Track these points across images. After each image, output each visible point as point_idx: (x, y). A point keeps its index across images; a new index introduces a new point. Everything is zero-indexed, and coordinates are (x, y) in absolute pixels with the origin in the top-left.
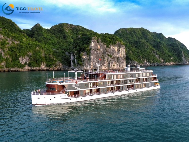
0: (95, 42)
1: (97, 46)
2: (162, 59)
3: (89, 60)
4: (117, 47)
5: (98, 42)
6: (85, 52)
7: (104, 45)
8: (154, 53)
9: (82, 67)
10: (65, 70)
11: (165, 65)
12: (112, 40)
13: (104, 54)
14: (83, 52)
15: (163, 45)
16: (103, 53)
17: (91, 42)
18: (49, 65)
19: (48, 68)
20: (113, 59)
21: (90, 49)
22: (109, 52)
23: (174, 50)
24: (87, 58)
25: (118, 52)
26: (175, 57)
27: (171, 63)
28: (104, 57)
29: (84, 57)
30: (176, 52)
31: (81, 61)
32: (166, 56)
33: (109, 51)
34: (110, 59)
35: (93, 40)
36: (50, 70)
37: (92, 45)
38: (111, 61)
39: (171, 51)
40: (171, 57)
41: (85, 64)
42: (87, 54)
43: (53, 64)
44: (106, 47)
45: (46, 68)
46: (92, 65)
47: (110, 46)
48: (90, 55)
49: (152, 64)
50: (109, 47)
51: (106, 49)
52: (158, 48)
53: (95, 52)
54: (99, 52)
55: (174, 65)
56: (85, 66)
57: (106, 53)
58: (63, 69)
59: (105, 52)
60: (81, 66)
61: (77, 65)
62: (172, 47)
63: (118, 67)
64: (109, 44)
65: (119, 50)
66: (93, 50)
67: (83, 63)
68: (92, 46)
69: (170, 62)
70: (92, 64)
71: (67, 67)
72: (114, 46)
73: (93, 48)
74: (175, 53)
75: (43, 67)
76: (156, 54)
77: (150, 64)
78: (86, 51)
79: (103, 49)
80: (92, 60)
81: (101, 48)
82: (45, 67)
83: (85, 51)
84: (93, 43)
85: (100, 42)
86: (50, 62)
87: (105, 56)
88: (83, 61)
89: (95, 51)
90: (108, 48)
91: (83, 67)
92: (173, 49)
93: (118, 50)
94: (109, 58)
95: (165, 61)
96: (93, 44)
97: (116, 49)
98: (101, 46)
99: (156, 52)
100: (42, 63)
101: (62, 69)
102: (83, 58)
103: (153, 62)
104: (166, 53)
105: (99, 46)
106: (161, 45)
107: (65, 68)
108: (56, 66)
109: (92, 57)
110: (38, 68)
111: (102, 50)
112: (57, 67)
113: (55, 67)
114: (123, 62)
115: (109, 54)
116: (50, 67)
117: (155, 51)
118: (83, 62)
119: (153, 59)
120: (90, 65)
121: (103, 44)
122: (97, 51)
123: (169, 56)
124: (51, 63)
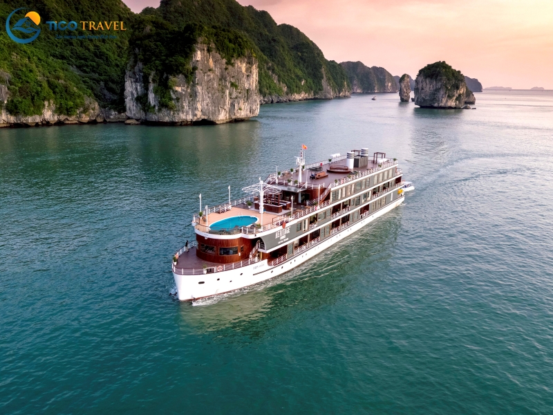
0: (204, 50)
1: (208, 61)
2: (284, 85)
3: (193, 95)
4: (245, 65)
5: (209, 51)
6: (180, 76)
7: (223, 58)
8: (269, 69)
9: (174, 114)
10: (108, 120)
11: (290, 101)
12: (237, 45)
13: (223, 81)
14: (175, 76)
15: (283, 47)
16: (220, 80)
17: (195, 51)
18: (67, 110)
19: (62, 117)
20: (240, 93)
21: (195, 68)
22: (233, 77)
23: (305, 62)
24: (187, 91)
25: (248, 76)
26: (309, 80)
27: (302, 95)
28: (223, 89)
29: (179, 89)
30: (308, 65)
31: (171, 99)
32: (292, 78)
33: (233, 75)
34: (234, 96)
35: (199, 46)
36: (67, 122)
37: (198, 59)
38: (236, 98)
39: (299, 63)
40: (300, 80)
41: (183, 107)
42: (188, 82)
43: (77, 106)
44: (226, 63)
45: (56, 118)
46: (200, 110)
47: (233, 61)
48: (194, 85)
49: (268, 98)
50: (233, 65)
51: (226, 69)
52: (271, 55)
53: (206, 78)
54: (212, 76)
55: (306, 99)
56: (183, 112)
57: (228, 78)
58: (102, 120)
59: (226, 78)
60: (172, 113)
61: (157, 108)
62: (299, 54)
63: (248, 113)
64: (233, 57)
65: (249, 70)
66: (200, 73)
67: (177, 104)
68: (197, 61)
69: (299, 93)
70: (199, 106)
71: (113, 113)
72: (241, 62)
73: (200, 66)
74: (307, 68)
75: (48, 115)
76: (273, 71)
77: (264, 97)
78: (183, 74)
79: (221, 68)
80: (199, 98)
81: (215, 66)
82: (53, 115)
83: (181, 72)
84: (199, 52)
85: (214, 52)
86: (66, 99)
87: (226, 86)
88: (178, 99)
89: (205, 73)
90: (230, 67)
91: (176, 115)
92: (302, 58)
93: (247, 70)
94: (233, 91)
95: (291, 91)
96: (199, 55)
97: (244, 67)
98: (215, 62)
99: (273, 65)
100: (46, 103)
101: (99, 120)
102: (176, 91)
103: (270, 94)
104: (290, 70)
105: (211, 60)
106: (278, 48)
107: (109, 118)
108: (85, 111)
109: (199, 88)
110: (38, 119)
111: (218, 71)
112: (89, 115)
113: (84, 115)
114: (256, 101)
115: (233, 81)
116: (69, 115)
117: (270, 64)
118: (178, 102)
119: (268, 85)
120: (196, 109)
121: (219, 56)
122: (209, 73)
123: (297, 76)
124: (71, 103)
